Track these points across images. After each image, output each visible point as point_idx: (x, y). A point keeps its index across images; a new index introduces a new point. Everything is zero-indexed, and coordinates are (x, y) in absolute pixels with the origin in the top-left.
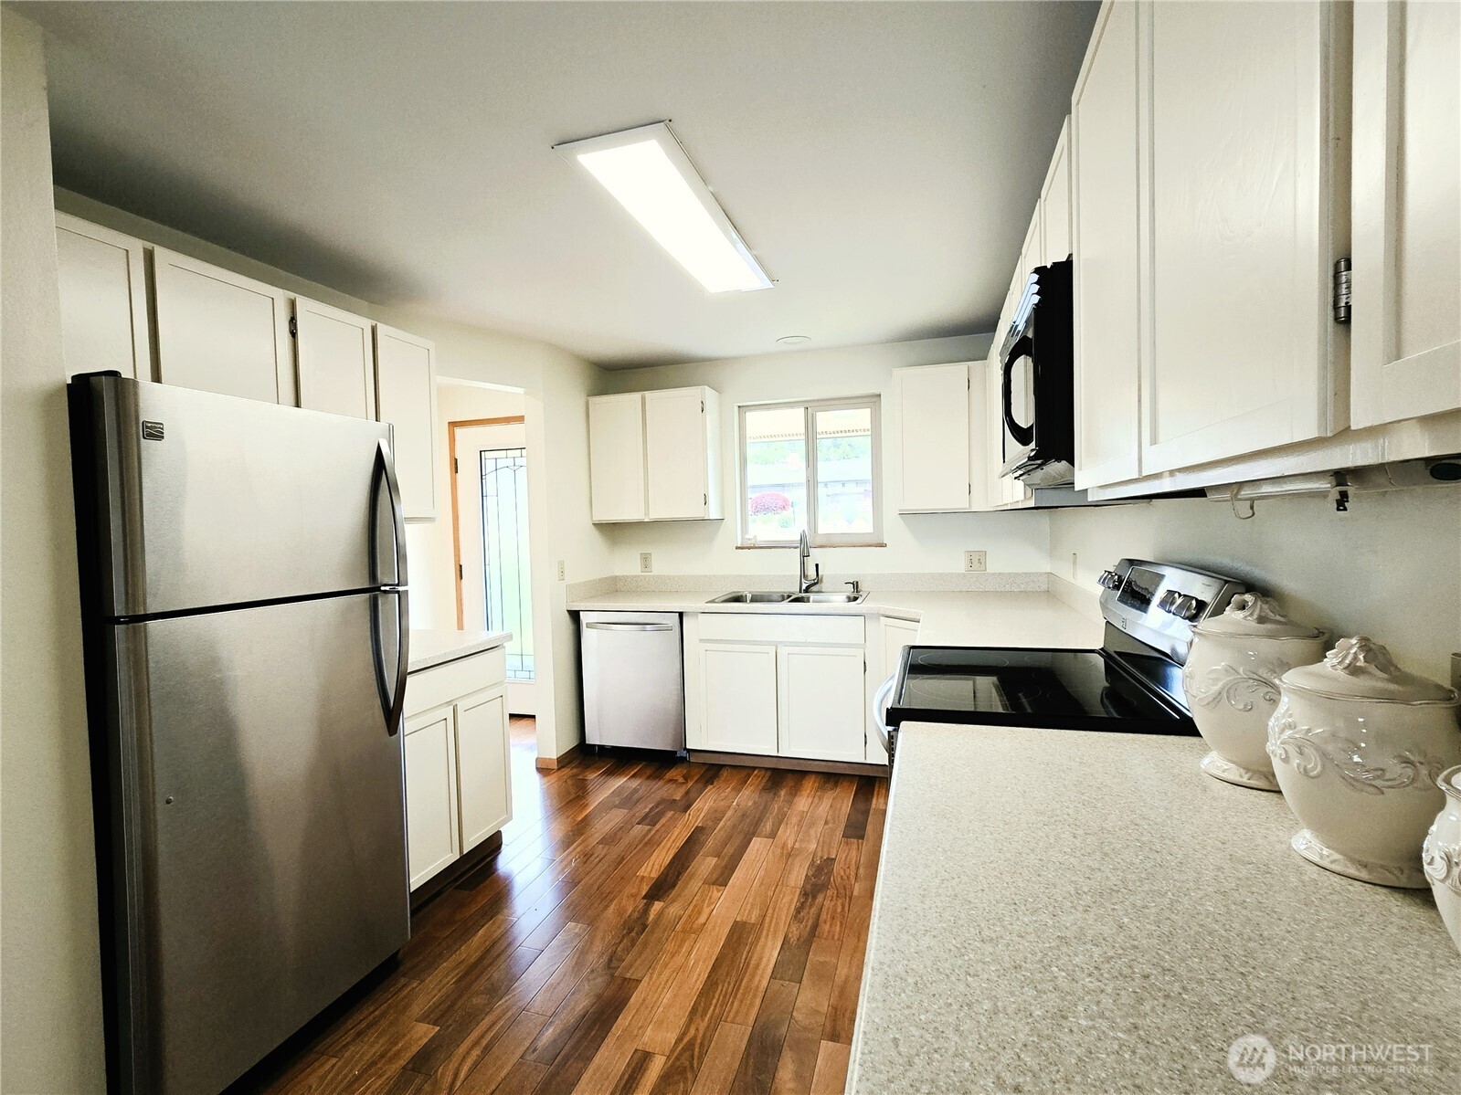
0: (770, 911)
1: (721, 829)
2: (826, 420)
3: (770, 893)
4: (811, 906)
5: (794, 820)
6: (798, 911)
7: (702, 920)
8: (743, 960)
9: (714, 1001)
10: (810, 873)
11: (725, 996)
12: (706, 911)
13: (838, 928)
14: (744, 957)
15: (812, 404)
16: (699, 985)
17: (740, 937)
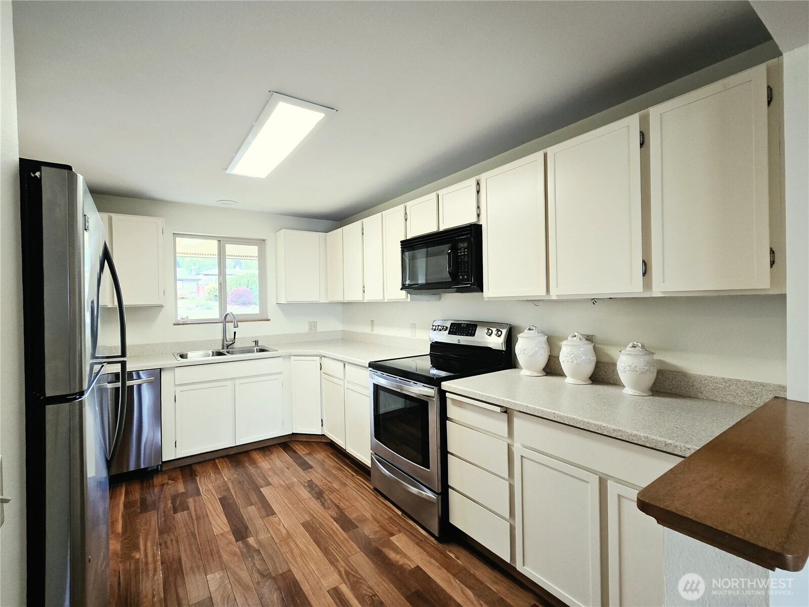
0: (311, 512)
1: (236, 493)
2: (230, 249)
3: (302, 506)
4: (326, 501)
5: (270, 473)
6: (323, 504)
7: (284, 532)
8: (326, 534)
9: (335, 554)
10: (309, 490)
11: (337, 550)
12: (281, 528)
13: (347, 503)
14: (324, 533)
15: (223, 239)
16: (321, 554)
17: (312, 528)
